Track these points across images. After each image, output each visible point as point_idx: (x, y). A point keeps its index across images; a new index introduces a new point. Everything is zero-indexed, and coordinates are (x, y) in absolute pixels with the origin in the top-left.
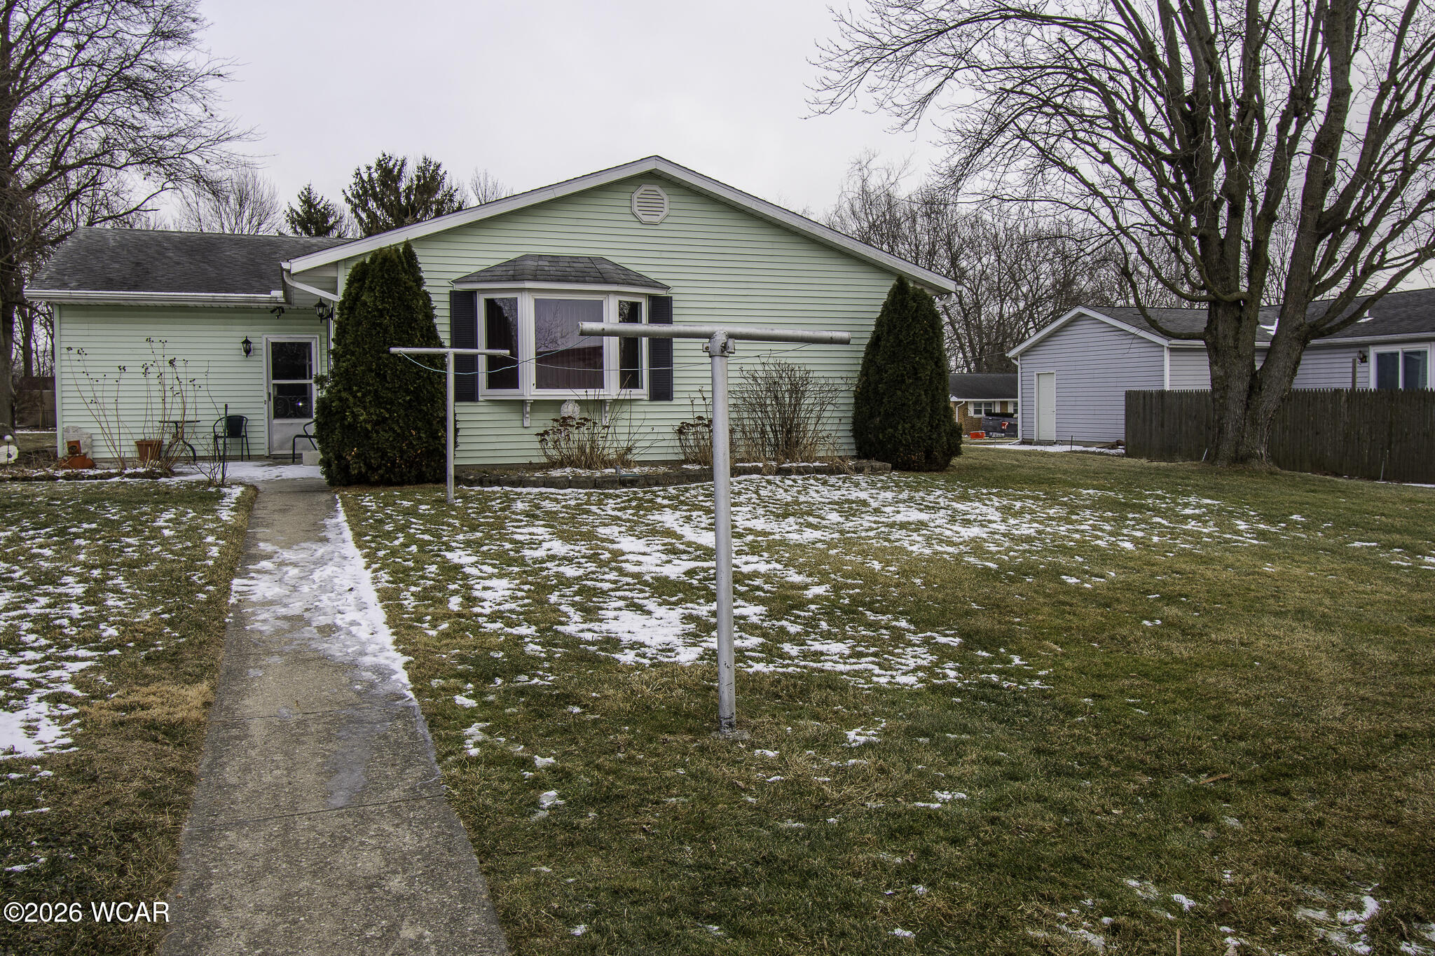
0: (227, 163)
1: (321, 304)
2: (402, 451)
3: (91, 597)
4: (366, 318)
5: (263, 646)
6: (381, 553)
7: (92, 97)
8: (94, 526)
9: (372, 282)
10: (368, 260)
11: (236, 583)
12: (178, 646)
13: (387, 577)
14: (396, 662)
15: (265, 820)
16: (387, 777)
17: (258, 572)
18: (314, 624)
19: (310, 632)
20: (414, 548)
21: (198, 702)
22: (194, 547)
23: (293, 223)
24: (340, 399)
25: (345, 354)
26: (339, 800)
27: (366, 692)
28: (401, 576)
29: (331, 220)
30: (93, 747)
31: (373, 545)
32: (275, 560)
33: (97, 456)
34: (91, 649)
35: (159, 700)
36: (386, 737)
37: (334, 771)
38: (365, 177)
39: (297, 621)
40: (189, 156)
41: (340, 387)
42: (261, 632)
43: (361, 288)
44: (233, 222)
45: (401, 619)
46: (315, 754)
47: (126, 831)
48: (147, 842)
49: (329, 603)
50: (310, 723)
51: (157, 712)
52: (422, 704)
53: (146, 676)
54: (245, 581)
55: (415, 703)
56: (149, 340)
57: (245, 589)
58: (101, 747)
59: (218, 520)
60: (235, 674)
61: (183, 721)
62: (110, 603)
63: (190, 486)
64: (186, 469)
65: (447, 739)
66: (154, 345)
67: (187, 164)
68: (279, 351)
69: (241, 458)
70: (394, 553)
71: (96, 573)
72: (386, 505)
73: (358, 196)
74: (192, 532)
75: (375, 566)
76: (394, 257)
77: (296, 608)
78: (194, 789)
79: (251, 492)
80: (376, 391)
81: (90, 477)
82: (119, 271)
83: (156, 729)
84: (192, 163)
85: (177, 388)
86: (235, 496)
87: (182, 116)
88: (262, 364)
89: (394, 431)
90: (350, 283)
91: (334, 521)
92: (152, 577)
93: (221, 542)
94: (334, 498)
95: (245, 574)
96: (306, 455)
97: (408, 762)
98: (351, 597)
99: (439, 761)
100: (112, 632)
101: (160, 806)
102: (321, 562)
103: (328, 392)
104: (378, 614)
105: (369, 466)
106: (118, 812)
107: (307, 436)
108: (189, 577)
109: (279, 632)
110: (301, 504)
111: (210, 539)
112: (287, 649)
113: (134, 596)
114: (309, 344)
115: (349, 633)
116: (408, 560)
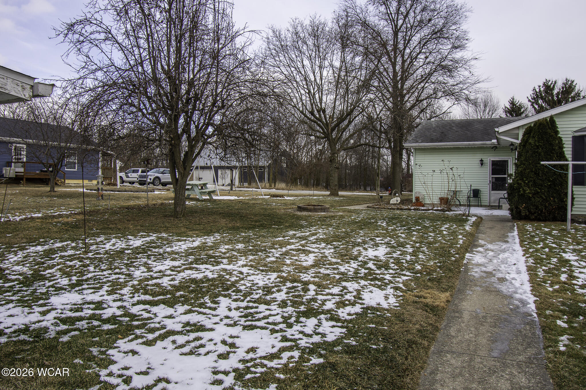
0: (477, 92)
1: (512, 144)
2: (546, 206)
3: (414, 254)
4: (531, 149)
5: (474, 282)
6: (531, 250)
7: (430, 74)
8: (420, 228)
9: (534, 134)
10: (532, 125)
11: (468, 255)
12: (441, 276)
13: (532, 261)
14: (531, 299)
15: (463, 354)
16: (518, 349)
17: (477, 252)
18: (496, 276)
19: (494, 279)
20: (547, 250)
21: (444, 300)
22: (454, 239)
23: (506, 112)
24: (518, 184)
25: (521, 164)
26: (495, 354)
27: (515, 309)
28: (539, 261)
29: (522, 110)
30: (405, 309)
31: (528, 246)
32: (485, 248)
33: (426, 202)
34: (411, 272)
35: (430, 296)
36: (520, 331)
37: (494, 341)
38: (538, 90)
39: (490, 274)
40: (464, 91)
41: (518, 178)
42: (474, 276)
43: (529, 137)
44: (482, 114)
45: (536, 281)
46: (488, 331)
47: (411, 343)
48: (417, 349)
49: (504, 269)
50: (488, 317)
51: (429, 301)
52: (540, 320)
53: (428, 286)
54: (471, 255)
55: (537, 319)
56: (443, 161)
57: (471, 258)
58: (407, 309)
59: (464, 229)
60: (461, 291)
61: (438, 306)
62: (420, 256)
63: (456, 215)
64: (456, 209)
65: (549, 339)
66: (445, 162)
67: (463, 94)
68: (494, 164)
69: (478, 206)
70: (537, 250)
71: (417, 245)
72: (537, 229)
73: (534, 99)
74: (454, 233)
75: (527, 255)
76: (545, 122)
77: (490, 268)
78: (438, 334)
79: (479, 220)
80: (534, 180)
81: (422, 210)
82: (436, 136)
83: (427, 307)
84: (464, 93)
85: (453, 178)
86: (472, 221)
87: (461, 76)
88: (488, 169)
89: (542, 198)
90: (524, 135)
91: (512, 234)
92: (436, 249)
93: (464, 238)
94: (514, 225)
95: (471, 252)
96: (504, 206)
97: (529, 345)
98: (514, 267)
99: (544, 349)
100: (419, 267)
101: (424, 337)
102: (504, 251)
103: (513, 180)
104: (525, 277)
105: (530, 212)
106: (409, 335)
107: (505, 198)
108: (450, 251)
109: (482, 277)
110: (499, 226)
111: (460, 237)
112: (484, 285)
113: (429, 255)
114: (508, 161)
115: (511, 283)
116: (543, 255)
